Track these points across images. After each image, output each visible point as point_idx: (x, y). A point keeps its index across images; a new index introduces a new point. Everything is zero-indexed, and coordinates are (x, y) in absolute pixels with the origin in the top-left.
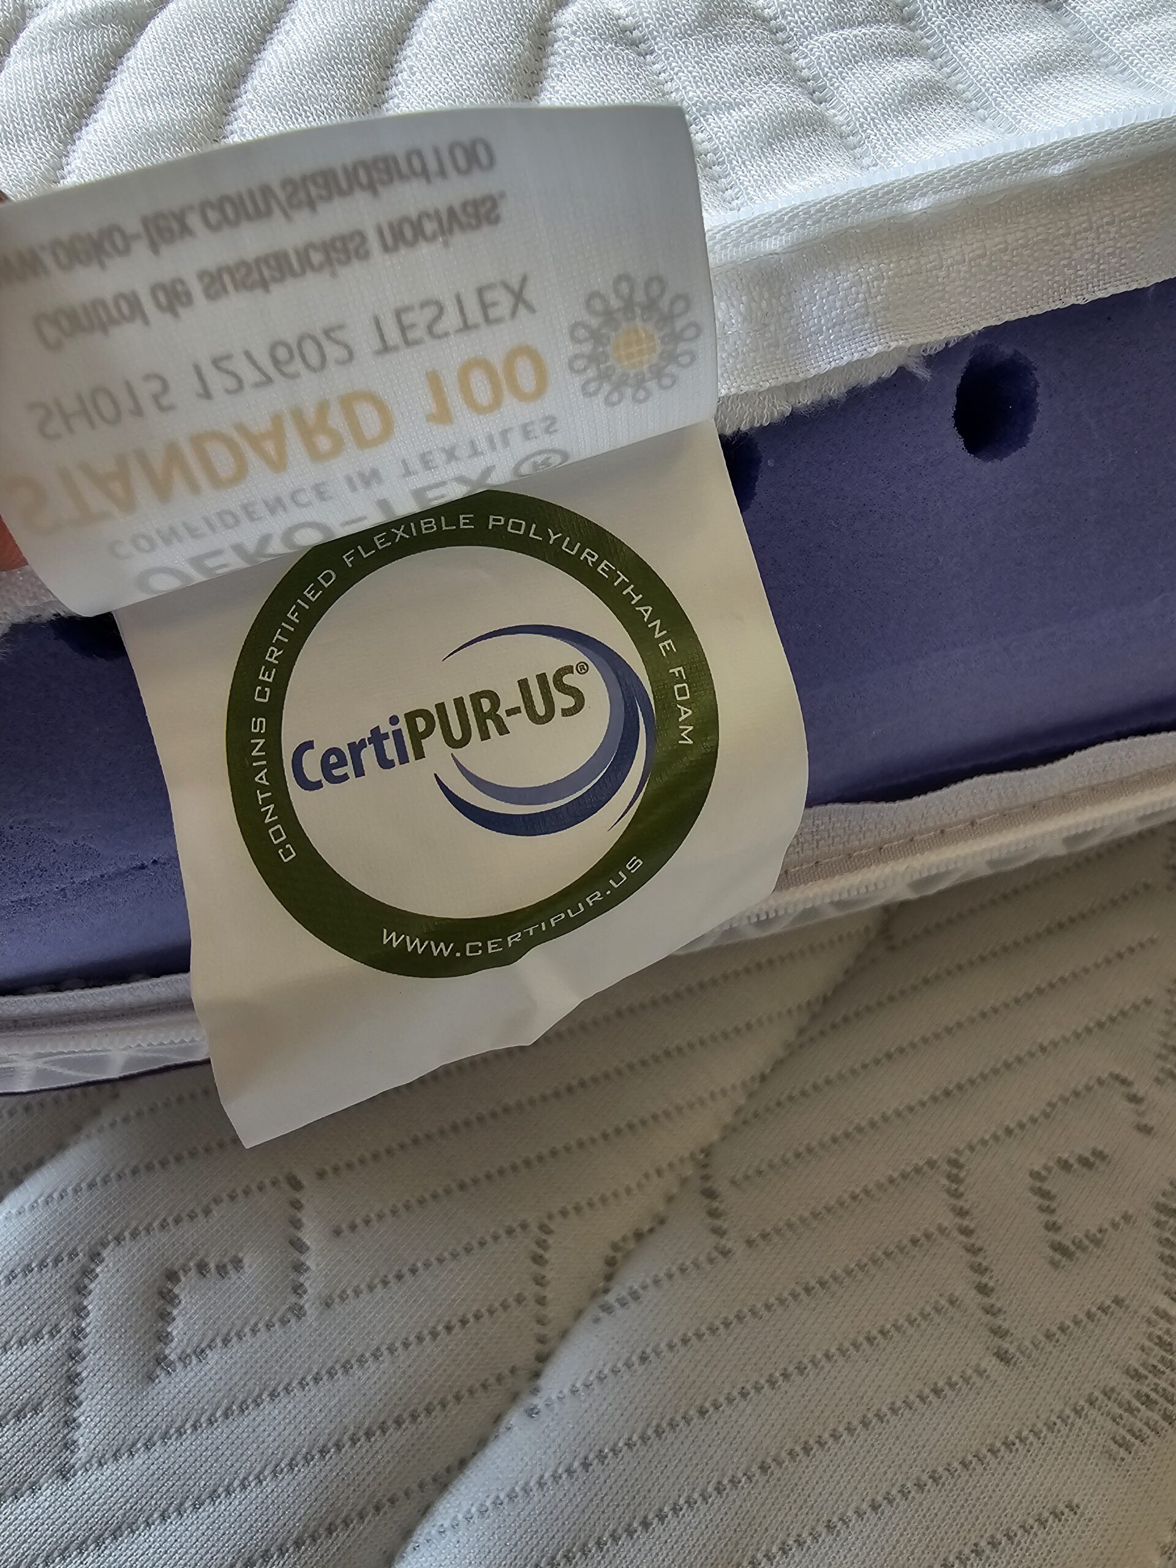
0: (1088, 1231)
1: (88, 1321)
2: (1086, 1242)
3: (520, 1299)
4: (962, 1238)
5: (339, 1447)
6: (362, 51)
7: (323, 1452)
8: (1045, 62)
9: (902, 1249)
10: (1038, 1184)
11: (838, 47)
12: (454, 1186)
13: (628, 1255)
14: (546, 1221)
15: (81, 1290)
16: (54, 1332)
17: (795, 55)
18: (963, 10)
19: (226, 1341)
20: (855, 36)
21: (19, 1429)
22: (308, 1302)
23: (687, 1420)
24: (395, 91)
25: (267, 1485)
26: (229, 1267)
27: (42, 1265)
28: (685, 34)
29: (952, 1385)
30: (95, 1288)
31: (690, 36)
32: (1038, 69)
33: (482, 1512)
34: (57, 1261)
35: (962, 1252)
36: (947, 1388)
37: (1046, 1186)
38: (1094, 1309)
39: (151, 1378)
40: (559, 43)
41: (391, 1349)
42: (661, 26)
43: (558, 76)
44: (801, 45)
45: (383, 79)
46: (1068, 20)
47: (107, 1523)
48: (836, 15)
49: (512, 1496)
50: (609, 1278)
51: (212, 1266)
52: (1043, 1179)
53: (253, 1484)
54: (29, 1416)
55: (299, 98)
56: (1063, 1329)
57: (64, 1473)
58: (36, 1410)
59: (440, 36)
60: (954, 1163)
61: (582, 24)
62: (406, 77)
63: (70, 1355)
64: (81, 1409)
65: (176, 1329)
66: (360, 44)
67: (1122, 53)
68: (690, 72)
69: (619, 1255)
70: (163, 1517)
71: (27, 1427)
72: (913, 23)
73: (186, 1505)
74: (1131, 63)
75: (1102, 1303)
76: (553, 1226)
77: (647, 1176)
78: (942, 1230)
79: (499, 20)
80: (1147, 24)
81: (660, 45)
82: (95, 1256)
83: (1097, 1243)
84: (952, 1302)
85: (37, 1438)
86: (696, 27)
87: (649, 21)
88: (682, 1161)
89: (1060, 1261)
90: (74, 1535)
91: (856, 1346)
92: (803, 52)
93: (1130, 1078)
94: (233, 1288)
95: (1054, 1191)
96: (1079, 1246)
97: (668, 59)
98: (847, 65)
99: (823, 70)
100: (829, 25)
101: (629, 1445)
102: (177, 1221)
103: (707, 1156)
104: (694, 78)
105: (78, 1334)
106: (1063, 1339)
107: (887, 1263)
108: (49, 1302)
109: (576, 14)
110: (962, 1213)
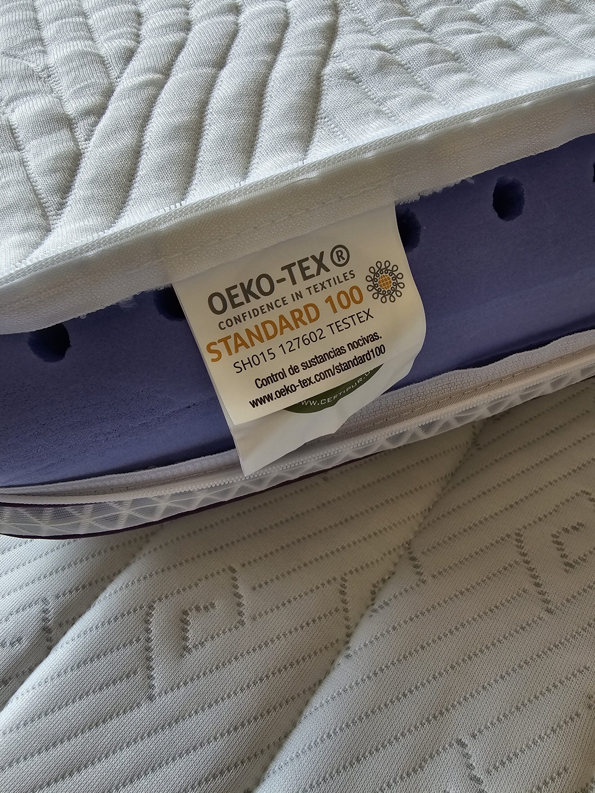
0: (579, 556)
1: (152, 634)
2: (579, 561)
3: (337, 610)
4: (526, 565)
5: (267, 677)
6: (252, 91)
7: (261, 680)
8: (513, 68)
9: (500, 572)
10: (555, 540)
11: (432, 72)
12: (302, 565)
13: (380, 589)
14: (344, 576)
15: (147, 622)
16: (138, 640)
17: (416, 77)
18: (478, 54)
19: (212, 638)
20: (438, 67)
21: (129, 682)
22: (245, 618)
23: (417, 652)
24: (265, 105)
25: (239, 695)
26: (209, 607)
27: (129, 613)
28: (373, 73)
29: (529, 625)
30: (153, 621)
31: (375, 74)
32: (511, 71)
33: (333, 698)
34: (135, 611)
35: (527, 571)
36: (527, 626)
37: (559, 540)
38: (586, 588)
39: (182, 656)
40: (325, 81)
41: (284, 635)
42: (364, 71)
43: (327, 94)
44: (418, 73)
45: (260, 101)
46: (519, 53)
47: (172, 717)
48: (430, 61)
49: (345, 691)
50: (373, 599)
51: (201, 607)
52: (558, 537)
53: (233, 696)
54: (132, 676)
55: (230, 110)
56: (574, 597)
57: (151, 698)
58: (135, 673)
59: (280, 82)
60: (518, 534)
61: (333, 73)
62: (269, 99)
63: (146, 649)
64: (154, 671)
65: (190, 635)
66: (251, 88)
67: (542, 63)
68: (377, 87)
69: (376, 590)
70: (196, 712)
71: (132, 680)
72: (459, 61)
73: (205, 707)
74: (546, 66)
75: (589, 585)
76: (347, 578)
77: (384, 554)
78: (516, 563)
79: (302, 75)
80: (549, 52)
81: (364, 78)
82: (151, 607)
83: (584, 560)
84: (524, 591)
85: (137, 684)
86: (377, 71)
87: (359, 70)
88: (399, 547)
89: (569, 570)
90: (159, 723)
91: (485, 614)
92: (419, 76)
93: (590, 492)
94: (212, 616)
95: (563, 542)
96: (576, 562)
97: (367, 83)
98: (437, 78)
99: (427, 81)
100: (428, 64)
101: (393, 664)
102: (184, 590)
103: (409, 545)
104: (379, 89)
105: (148, 640)
106: (574, 601)
107: (495, 579)
108: (134, 628)
109: (331, 70)
110: (524, 555)
